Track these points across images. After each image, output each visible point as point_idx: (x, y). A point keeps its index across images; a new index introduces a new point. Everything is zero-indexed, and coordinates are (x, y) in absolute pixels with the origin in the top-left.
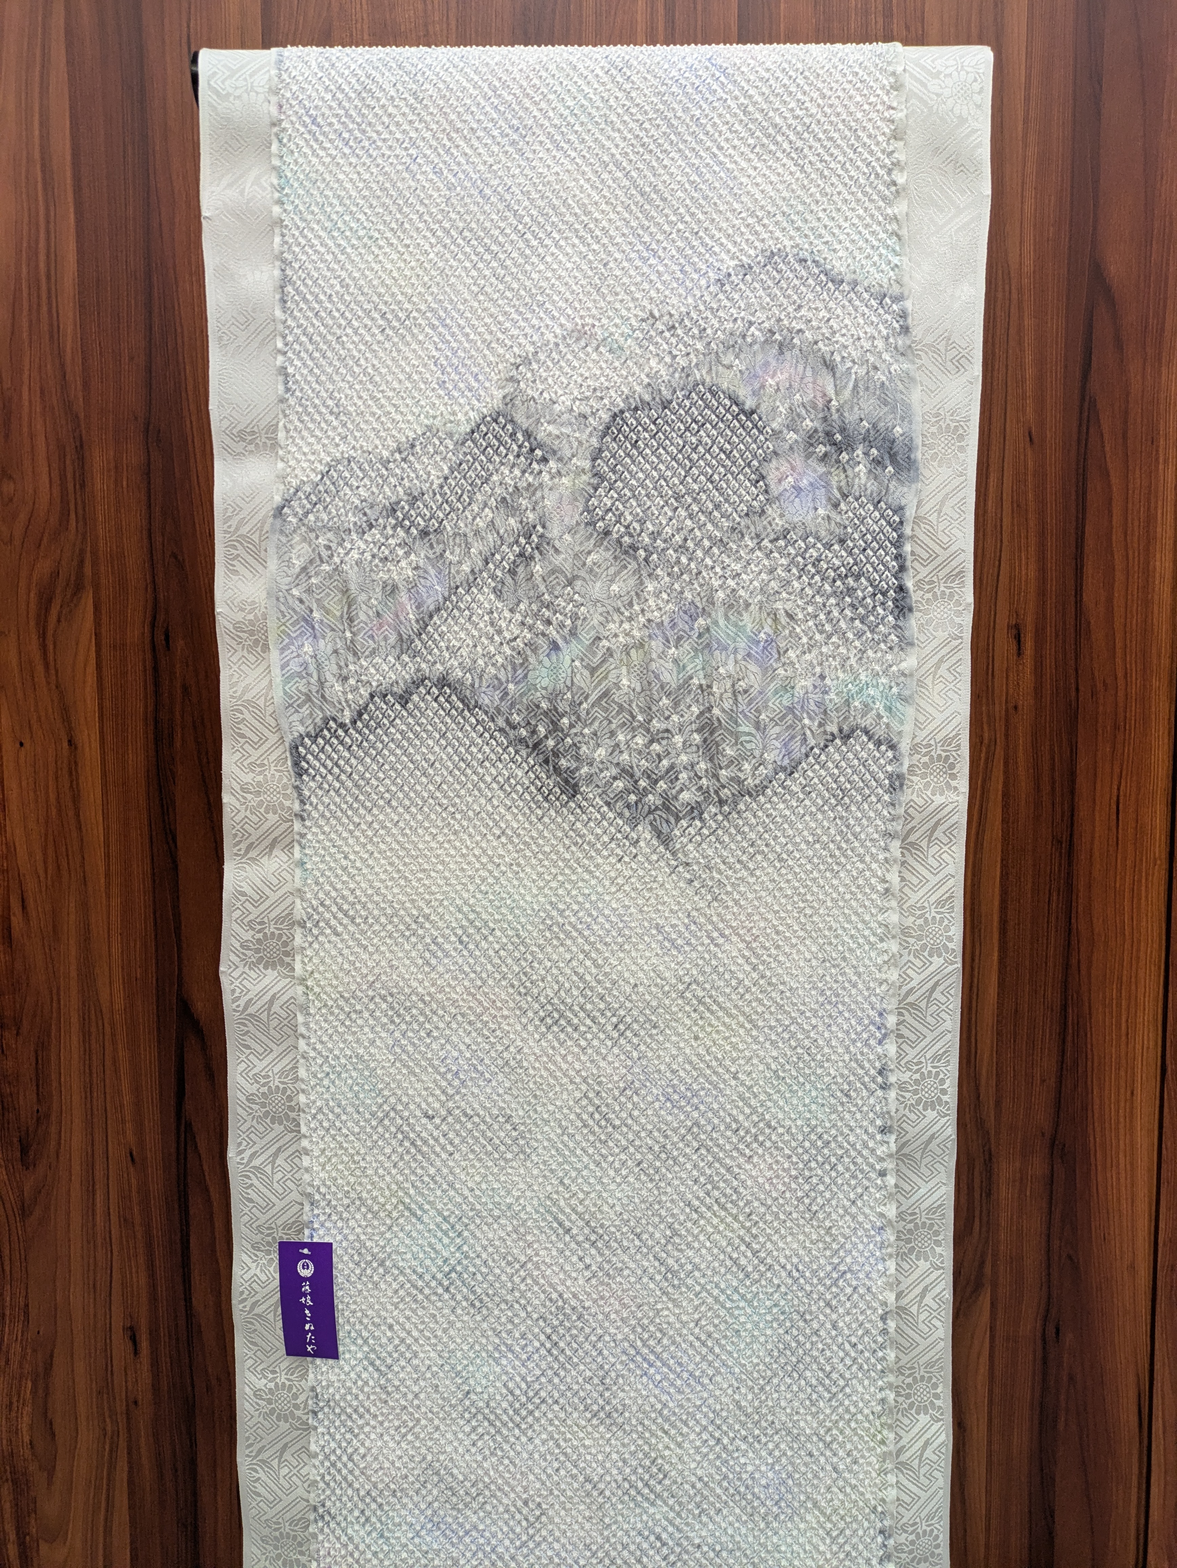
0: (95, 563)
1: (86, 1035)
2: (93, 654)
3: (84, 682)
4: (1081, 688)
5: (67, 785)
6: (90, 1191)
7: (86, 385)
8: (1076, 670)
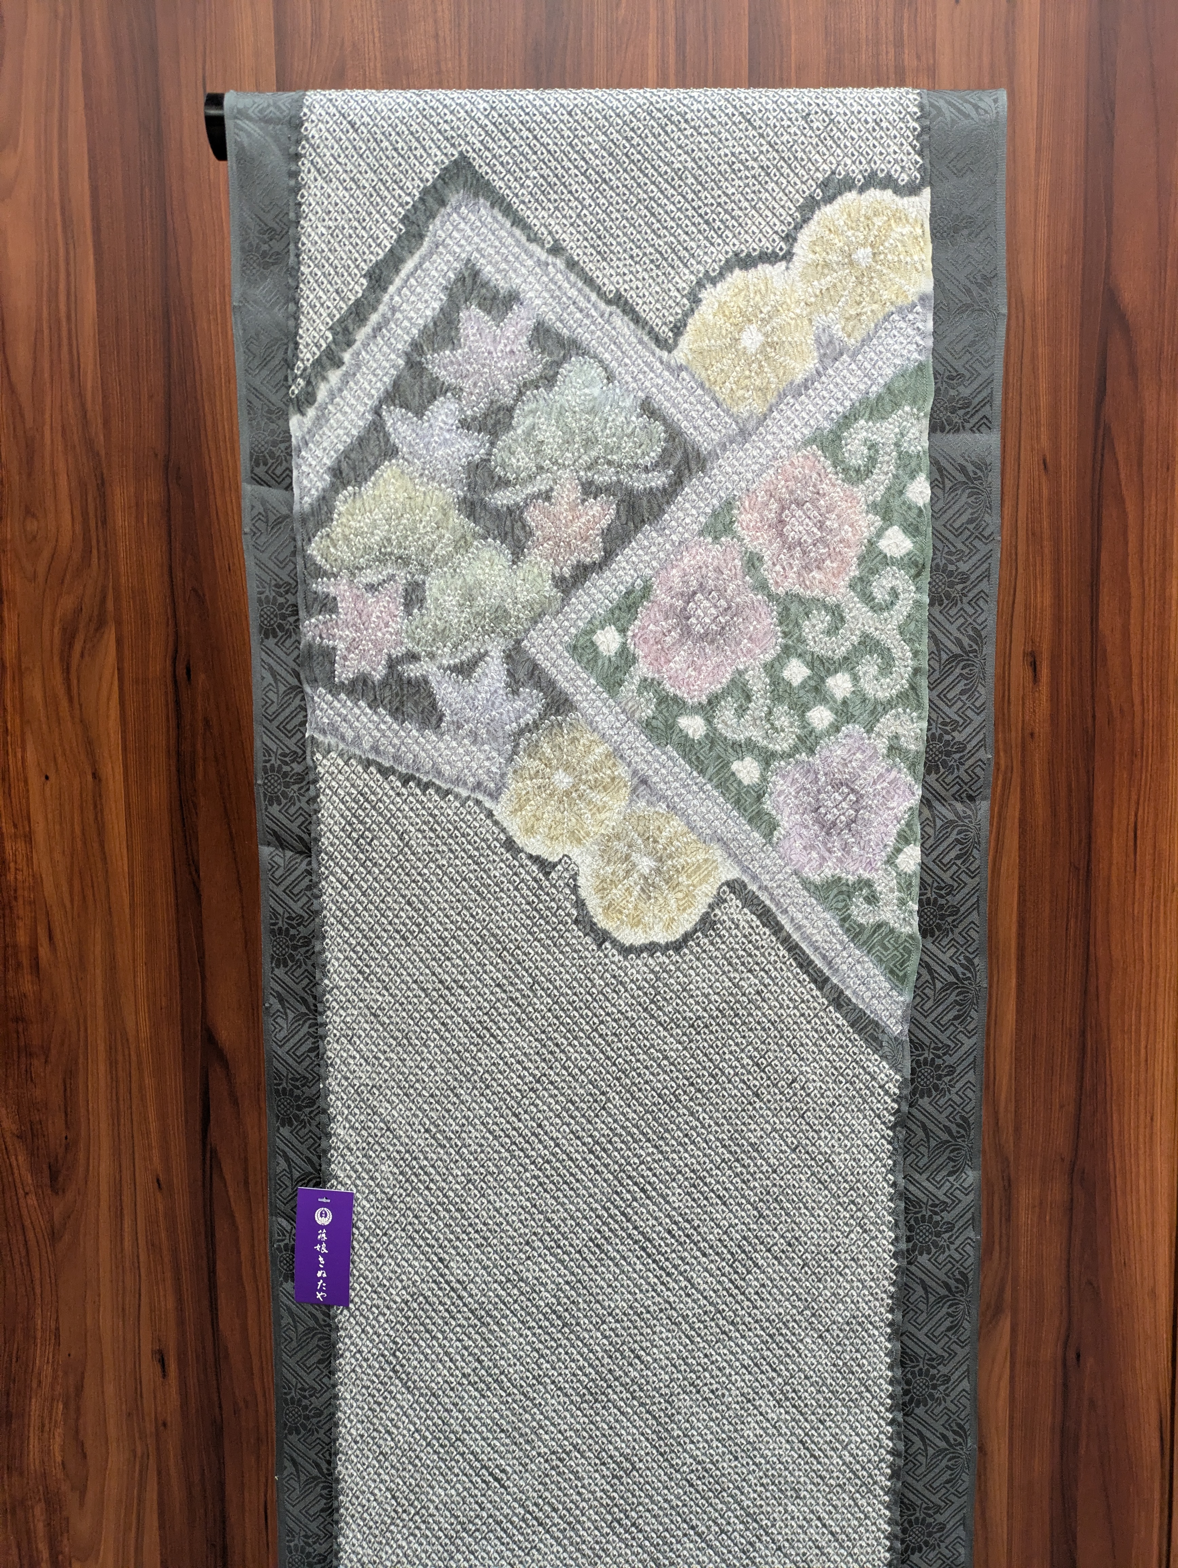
0: (117, 599)
1: (112, 1064)
2: (116, 688)
3: (108, 717)
4: (1098, 715)
5: (92, 817)
6: (119, 1215)
7: (106, 423)
8: (1093, 696)
